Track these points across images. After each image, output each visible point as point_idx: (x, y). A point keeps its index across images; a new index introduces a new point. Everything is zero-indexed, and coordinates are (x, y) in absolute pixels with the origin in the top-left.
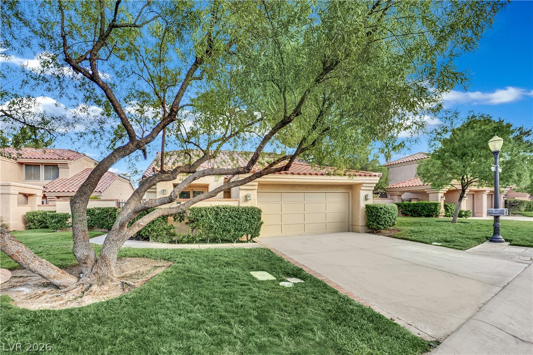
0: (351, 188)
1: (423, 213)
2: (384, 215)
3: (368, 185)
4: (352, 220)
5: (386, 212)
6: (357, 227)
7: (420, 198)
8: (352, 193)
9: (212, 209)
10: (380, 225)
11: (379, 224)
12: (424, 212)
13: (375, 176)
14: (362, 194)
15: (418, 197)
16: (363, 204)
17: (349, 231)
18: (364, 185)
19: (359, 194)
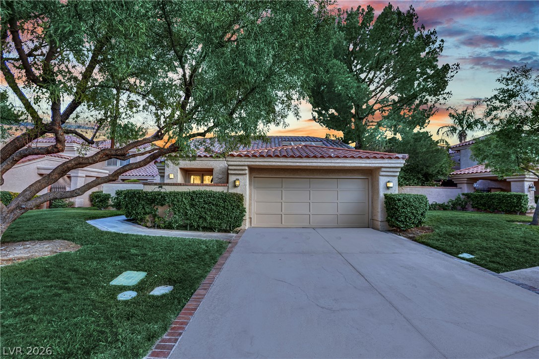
0: (370, 174)
1: (501, 208)
2: (404, 208)
3: (388, 170)
4: (372, 212)
5: (406, 205)
6: (376, 222)
7: (504, 188)
8: (372, 179)
9: (188, 194)
10: (400, 221)
11: (398, 221)
12: (502, 206)
13: (398, 158)
14: (382, 181)
15: (501, 187)
16: (382, 194)
17: (368, 227)
18: (383, 169)
19: (378, 181)
